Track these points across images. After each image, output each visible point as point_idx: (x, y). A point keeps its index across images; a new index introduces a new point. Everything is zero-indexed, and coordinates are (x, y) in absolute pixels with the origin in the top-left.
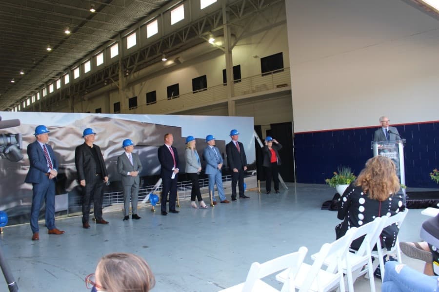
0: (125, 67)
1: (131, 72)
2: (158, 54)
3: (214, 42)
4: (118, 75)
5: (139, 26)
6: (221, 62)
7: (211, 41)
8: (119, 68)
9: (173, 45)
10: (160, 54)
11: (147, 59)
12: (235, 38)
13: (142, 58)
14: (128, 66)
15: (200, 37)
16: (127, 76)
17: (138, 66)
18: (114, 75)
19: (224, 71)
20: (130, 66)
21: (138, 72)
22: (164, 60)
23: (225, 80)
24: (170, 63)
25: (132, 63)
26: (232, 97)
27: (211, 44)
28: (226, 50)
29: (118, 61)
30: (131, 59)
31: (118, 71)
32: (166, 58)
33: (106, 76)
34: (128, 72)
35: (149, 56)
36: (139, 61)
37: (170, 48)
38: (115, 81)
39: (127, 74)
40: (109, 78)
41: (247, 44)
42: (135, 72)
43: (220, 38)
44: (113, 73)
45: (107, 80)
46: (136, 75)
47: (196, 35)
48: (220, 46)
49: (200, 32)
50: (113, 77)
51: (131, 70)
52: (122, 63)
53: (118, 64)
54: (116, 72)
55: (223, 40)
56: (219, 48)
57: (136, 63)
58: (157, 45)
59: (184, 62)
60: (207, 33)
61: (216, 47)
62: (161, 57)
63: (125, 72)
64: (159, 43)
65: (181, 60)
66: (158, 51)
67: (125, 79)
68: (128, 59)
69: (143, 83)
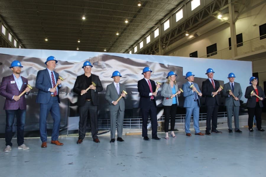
0: (163, 43)
1: (166, 45)
2: (183, 32)
3: (221, 18)
4: (158, 48)
5: (171, 14)
6: (228, 33)
7: (220, 17)
8: (159, 44)
9: (193, 25)
10: (184, 31)
11: (176, 36)
12: (237, 14)
13: (173, 35)
14: (164, 41)
15: (211, 16)
16: (164, 48)
17: (170, 41)
18: (156, 48)
19: (230, 39)
20: (166, 41)
21: (171, 45)
22: (187, 35)
23: (230, 45)
24: (191, 37)
25: (167, 40)
26: (235, 56)
27: (220, 20)
28: (231, 23)
29: (159, 39)
30: (166, 37)
31: (158, 46)
32: (189, 33)
33: (152, 49)
34: (164, 46)
35: (177, 34)
36: (171, 38)
37: (191, 26)
38: (157, 52)
39: (164, 47)
40: (153, 50)
41: (248, 17)
42: (169, 45)
43: (226, 15)
44: (156, 47)
45: (152, 52)
46: (169, 47)
47: (209, 15)
48: (227, 20)
49: (211, 13)
50: (156, 50)
51: (166, 44)
52: (161, 40)
53: (158, 41)
54: (157, 47)
55: (228, 16)
56: (226, 22)
57: (169, 39)
58: (182, 25)
59: (200, 36)
60: (216, 12)
61: (224, 22)
62: (185, 33)
63: (163, 46)
64: (183, 24)
65: (199, 34)
66: (183, 30)
67: (163, 51)
68: (164, 37)
69: (175, 52)
